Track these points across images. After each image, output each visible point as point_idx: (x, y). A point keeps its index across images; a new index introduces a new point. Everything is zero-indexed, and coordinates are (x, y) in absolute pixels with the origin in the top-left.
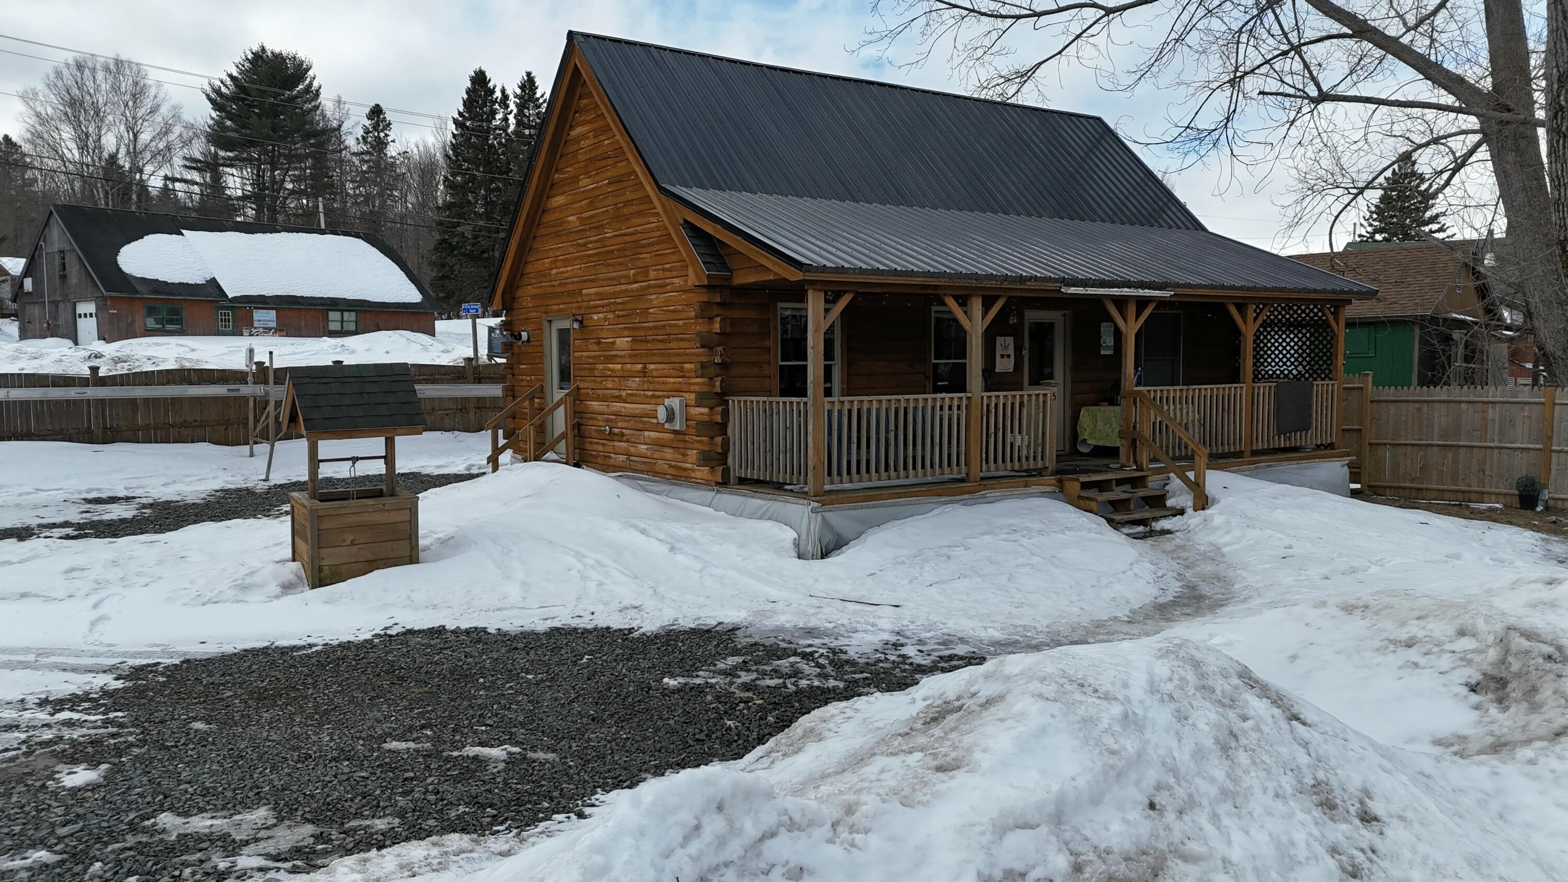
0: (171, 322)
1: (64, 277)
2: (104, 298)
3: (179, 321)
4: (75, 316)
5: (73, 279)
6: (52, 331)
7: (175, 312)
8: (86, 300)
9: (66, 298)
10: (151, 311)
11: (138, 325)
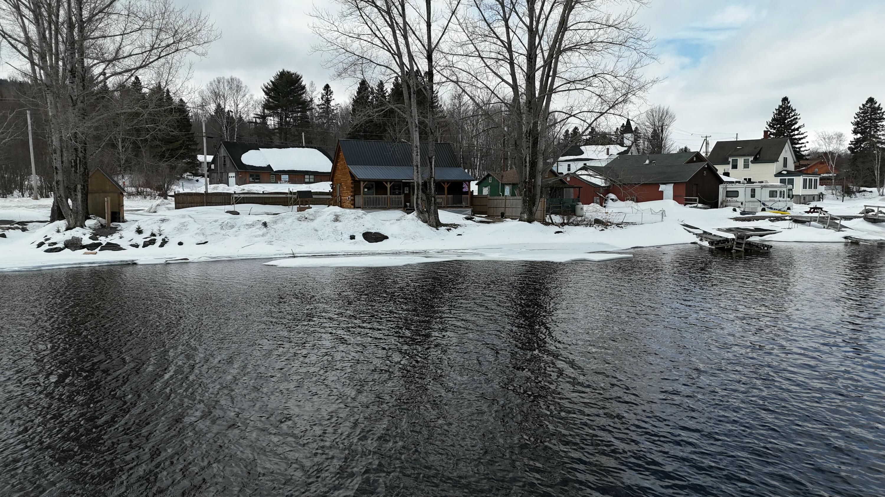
0: (257, 179)
1: (225, 165)
2: (238, 172)
3: (259, 179)
4: (228, 177)
5: (228, 166)
6: (221, 182)
7: (258, 176)
8: (232, 172)
9: (225, 172)
10: (251, 176)
11: (247, 180)
